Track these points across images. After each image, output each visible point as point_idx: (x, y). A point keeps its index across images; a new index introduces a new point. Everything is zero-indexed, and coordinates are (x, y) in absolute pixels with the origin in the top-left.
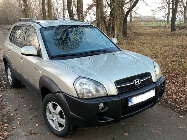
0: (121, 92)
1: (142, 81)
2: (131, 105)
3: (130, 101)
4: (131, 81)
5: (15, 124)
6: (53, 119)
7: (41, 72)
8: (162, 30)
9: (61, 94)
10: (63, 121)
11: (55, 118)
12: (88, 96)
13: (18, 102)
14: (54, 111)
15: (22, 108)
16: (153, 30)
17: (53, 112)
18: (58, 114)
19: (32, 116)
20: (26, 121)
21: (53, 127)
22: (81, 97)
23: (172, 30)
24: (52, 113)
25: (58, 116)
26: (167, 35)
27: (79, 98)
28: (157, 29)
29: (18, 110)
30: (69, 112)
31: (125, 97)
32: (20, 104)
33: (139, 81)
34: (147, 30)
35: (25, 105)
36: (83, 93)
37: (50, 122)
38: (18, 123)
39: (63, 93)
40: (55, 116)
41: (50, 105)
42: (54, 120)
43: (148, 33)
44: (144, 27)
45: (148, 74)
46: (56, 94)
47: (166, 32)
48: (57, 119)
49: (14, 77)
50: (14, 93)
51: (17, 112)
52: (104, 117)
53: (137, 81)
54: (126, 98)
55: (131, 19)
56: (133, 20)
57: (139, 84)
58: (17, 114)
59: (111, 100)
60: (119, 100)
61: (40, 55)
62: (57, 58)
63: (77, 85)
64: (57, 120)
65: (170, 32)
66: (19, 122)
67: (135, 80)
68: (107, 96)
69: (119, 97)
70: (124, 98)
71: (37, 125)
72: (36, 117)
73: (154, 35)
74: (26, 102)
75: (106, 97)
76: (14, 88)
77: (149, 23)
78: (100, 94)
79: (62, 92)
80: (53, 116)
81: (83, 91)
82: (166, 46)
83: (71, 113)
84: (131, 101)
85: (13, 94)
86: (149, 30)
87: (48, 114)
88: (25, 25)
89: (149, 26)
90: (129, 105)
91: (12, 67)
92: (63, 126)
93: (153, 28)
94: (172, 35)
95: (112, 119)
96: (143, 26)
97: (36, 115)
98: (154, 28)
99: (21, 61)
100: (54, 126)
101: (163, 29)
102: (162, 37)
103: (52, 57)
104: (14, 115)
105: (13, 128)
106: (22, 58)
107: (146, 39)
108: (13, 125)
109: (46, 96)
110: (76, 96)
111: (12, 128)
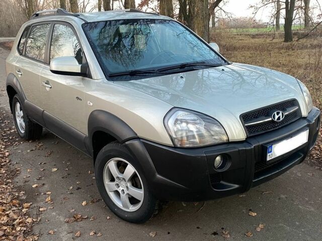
0: (252, 135)
1: (286, 114)
2: (271, 159)
3: (270, 150)
4: (268, 115)
5: (42, 203)
6: (118, 190)
7: (91, 104)
8: (268, 41)
9: (136, 143)
10: (139, 194)
11: (122, 189)
12: (193, 143)
13: (41, 164)
14: (120, 176)
15: (51, 175)
16: (253, 41)
17: (118, 177)
18: (128, 181)
19: (71, 187)
20: (62, 196)
21: (117, 205)
22: (179, 146)
23: (286, 41)
24: (116, 180)
25: (129, 184)
26: (280, 49)
27: (175, 147)
28: (260, 39)
29: (43, 178)
30: (154, 175)
31: (261, 143)
32: (45, 168)
33: (280, 114)
34: (244, 42)
35: (55, 169)
36: (182, 137)
37: (112, 196)
38: (47, 200)
39: (141, 140)
40: (123, 183)
41: (112, 165)
42: (120, 191)
43: (245, 46)
44: (237, 36)
45: (293, 103)
46: (127, 143)
47: (276, 43)
48: (125, 189)
49: (29, 120)
50: (31, 149)
51: (42, 182)
52: (222, 182)
53: (278, 114)
54: (262, 145)
55: (214, 23)
56: (217, 25)
57: (281, 119)
58: (44, 184)
59: (237, 150)
60: (251, 149)
61: (87, 73)
62: (120, 78)
63: (170, 123)
64: (126, 192)
65: (283, 43)
66: (50, 199)
67: (275, 113)
68: (229, 143)
69: (250, 144)
70: (258, 146)
71: (84, 203)
72: (79, 188)
73: (256, 49)
74: (55, 163)
75: (226, 145)
76: (28, 140)
77: (244, 30)
78: (215, 139)
79: (138, 138)
80: (118, 186)
81: (182, 134)
82: (279, 67)
83: (158, 176)
84: (271, 152)
85: (29, 151)
86: (246, 40)
87: (107, 182)
88: (49, 22)
89: (246, 35)
90: (268, 159)
91: (26, 101)
92: (140, 201)
93: (252, 38)
94: (288, 48)
95: (236, 186)
96: (235, 35)
97: (78, 186)
98: (254, 37)
99: (45, 87)
100: (119, 204)
101: (271, 39)
102: (270, 51)
103: (111, 76)
104: (37, 186)
105: (41, 209)
106: (48, 82)
107: (244, 56)
108: (39, 205)
109: (103, 148)
110: (171, 143)
111: (39, 211)
